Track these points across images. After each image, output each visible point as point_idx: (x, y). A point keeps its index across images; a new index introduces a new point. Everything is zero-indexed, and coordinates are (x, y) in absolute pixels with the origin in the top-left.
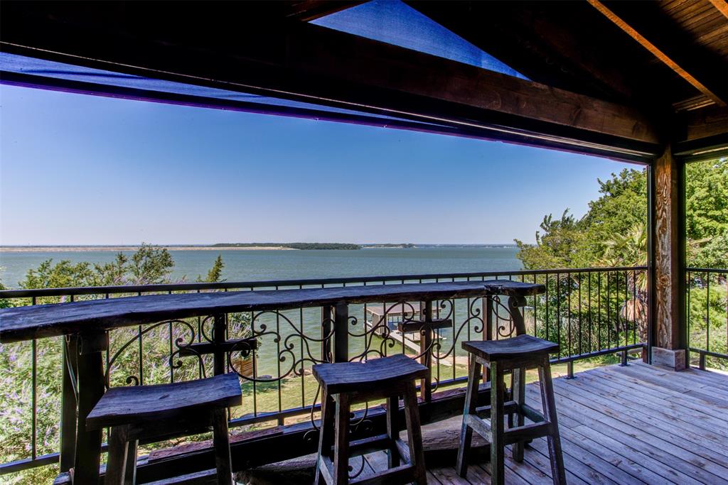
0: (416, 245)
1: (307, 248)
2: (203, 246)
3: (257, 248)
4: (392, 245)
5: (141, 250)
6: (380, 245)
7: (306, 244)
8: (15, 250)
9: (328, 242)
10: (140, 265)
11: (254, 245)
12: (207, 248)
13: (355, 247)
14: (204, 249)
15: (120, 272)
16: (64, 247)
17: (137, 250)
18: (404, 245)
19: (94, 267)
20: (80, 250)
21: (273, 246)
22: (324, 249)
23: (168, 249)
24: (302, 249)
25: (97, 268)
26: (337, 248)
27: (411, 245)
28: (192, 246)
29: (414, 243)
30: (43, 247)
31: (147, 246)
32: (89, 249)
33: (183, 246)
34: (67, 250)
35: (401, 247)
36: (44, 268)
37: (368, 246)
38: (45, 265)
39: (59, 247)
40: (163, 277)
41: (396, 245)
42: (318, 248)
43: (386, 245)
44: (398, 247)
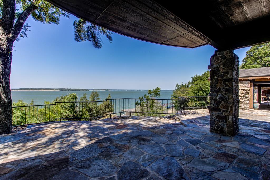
0: (110, 90)
1: (66, 90)
4: (101, 90)
7: (66, 89)
13: (87, 90)
18: (106, 90)
21: (50, 90)
26: (79, 91)
27: (108, 90)
29: (109, 89)
35: (104, 90)
37: (91, 90)
41: (102, 90)
42: (71, 91)
43: (98, 90)
44: (103, 90)
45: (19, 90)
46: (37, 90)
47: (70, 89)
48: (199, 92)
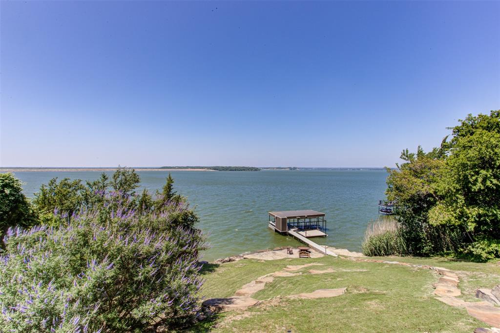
0: (299, 168)
1: (223, 170)
2: (154, 168)
3: (189, 170)
4: (282, 168)
5: (118, 171)
6: (273, 168)
7: (223, 167)
8: (33, 170)
9: (237, 166)
10: (117, 182)
11: (187, 167)
12: (156, 170)
13: (256, 169)
14: (154, 170)
15: (104, 186)
16: (63, 168)
17: (115, 170)
18: (290, 168)
19: (86, 183)
20: (73, 170)
22: (235, 170)
23: (136, 170)
24: (220, 170)
25: (88, 184)
26: (244, 170)
27: (295, 168)
28: (146, 168)
30: (50, 168)
31: (122, 168)
32: (79, 170)
33: (140, 168)
34: (65, 170)
35: (288, 169)
36: (52, 183)
37: (265, 168)
38: (53, 181)
39: (60, 168)
40: (133, 190)
41: (284, 168)
42: (231, 170)
43: (277, 168)
44: (286, 170)
45: (160, 170)
46: (183, 170)
47: (230, 167)
48: (477, 173)
